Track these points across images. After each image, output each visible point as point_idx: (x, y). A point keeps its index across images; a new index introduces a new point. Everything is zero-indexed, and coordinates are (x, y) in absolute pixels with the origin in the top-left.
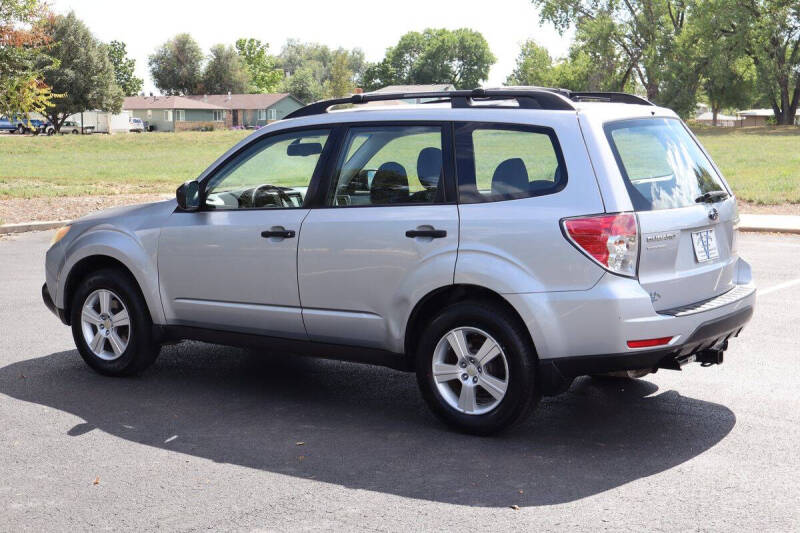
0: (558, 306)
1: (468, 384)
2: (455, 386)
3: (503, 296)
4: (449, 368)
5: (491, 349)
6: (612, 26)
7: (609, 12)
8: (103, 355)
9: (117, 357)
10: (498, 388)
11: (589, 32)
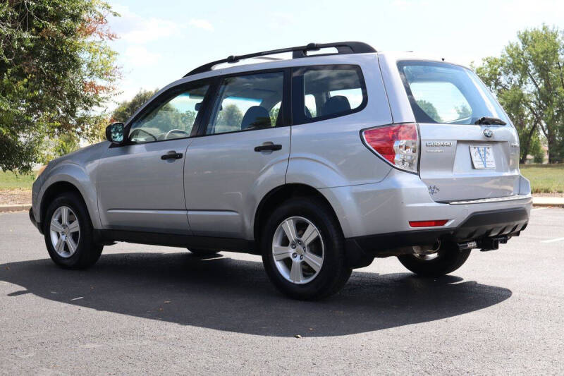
0: (358, 196)
1: (297, 260)
2: (288, 262)
3: (320, 190)
4: (284, 249)
5: (312, 232)
6: (522, 95)
7: (520, 86)
8: (62, 254)
9: (71, 254)
10: (317, 262)
11: (505, 99)
